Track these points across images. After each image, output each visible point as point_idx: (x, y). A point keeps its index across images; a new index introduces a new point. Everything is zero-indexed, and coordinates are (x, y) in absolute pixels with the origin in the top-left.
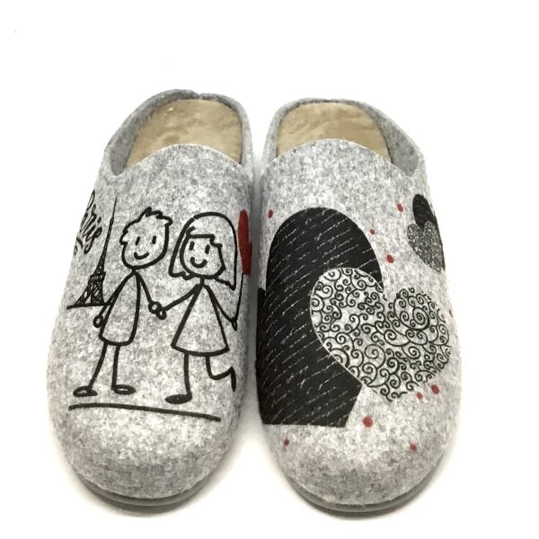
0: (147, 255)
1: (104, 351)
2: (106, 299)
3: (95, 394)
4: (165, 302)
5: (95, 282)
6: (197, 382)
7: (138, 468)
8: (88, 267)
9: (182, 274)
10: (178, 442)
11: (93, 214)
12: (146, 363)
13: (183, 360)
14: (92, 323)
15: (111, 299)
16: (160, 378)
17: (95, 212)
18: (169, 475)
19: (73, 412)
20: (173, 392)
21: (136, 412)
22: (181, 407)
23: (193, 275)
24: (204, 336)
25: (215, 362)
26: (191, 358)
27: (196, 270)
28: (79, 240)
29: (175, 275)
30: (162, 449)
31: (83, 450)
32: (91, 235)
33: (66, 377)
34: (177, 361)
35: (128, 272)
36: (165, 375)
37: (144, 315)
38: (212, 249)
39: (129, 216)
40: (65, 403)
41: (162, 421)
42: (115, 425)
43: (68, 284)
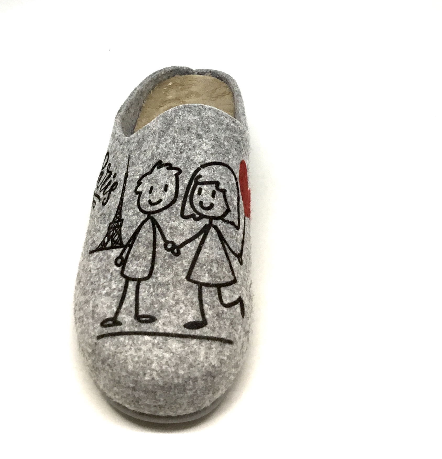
0: (160, 201)
1: (126, 286)
2: (125, 242)
3: (120, 324)
4: (178, 241)
5: (114, 228)
6: (210, 309)
7: (162, 388)
8: (107, 217)
9: (192, 216)
10: (197, 362)
11: (108, 171)
12: (164, 295)
13: (197, 291)
14: (114, 263)
15: (129, 241)
16: (178, 307)
17: (110, 170)
18: (190, 393)
19: (101, 341)
20: (190, 319)
21: (158, 337)
22: (198, 332)
23: (202, 217)
24: (215, 269)
25: (226, 292)
26: (205, 289)
27: (204, 213)
28: (96, 195)
29: (186, 218)
30: (184, 369)
31: (112, 374)
32: (108, 190)
33: (93, 311)
34: (192, 292)
35: (143, 217)
36: (182, 305)
37: (160, 253)
38: (218, 193)
39: (142, 169)
40: (93, 333)
41: (181, 345)
42: (140, 350)
43: (89, 232)
